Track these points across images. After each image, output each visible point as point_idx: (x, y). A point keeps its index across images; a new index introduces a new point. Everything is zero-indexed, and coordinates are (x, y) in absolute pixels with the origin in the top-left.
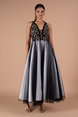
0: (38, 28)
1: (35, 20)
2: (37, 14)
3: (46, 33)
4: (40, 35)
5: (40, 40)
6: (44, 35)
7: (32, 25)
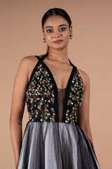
0: (53, 82)
1: (47, 55)
2: (49, 37)
3: (75, 102)
4: (55, 106)
5: (57, 120)
6: (70, 107)
7: (36, 69)
